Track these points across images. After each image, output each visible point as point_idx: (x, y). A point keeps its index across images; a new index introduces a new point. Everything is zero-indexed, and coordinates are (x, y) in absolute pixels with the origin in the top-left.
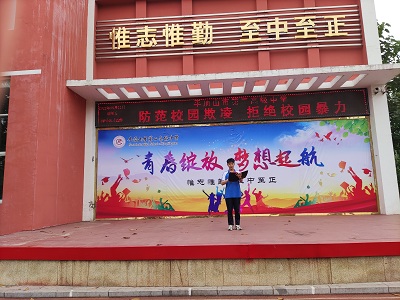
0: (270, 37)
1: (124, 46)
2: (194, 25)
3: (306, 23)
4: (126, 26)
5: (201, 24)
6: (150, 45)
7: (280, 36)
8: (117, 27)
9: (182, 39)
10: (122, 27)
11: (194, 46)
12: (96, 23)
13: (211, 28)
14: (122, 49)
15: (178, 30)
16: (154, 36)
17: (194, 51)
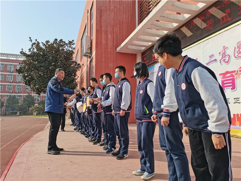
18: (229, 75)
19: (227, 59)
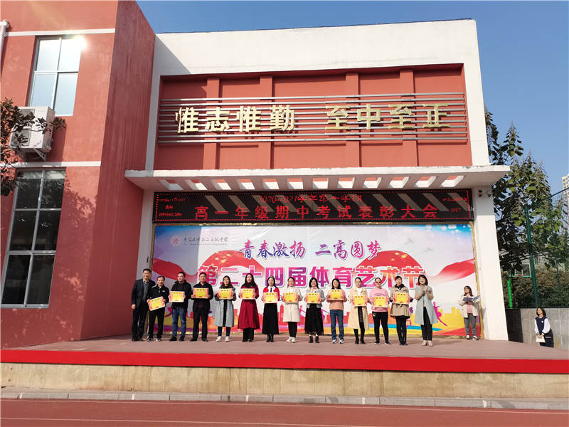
0: (360, 125)
1: (192, 129)
2: (274, 108)
3: (402, 111)
4: (195, 107)
5: (281, 108)
6: (221, 129)
7: (372, 125)
8: (184, 107)
9: (258, 123)
10: (190, 107)
11: (272, 132)
12: (161, 102)
13: (293, 113)
14: (189, 133)
15: (255, 113)
16: (226, 118)
17: (272, 137)
18: (345, 271)
19: (343, 255)
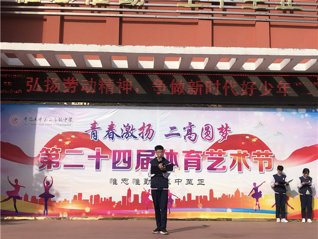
0: (213, 3)
7: (225, 4)
11: (121, 6)
14: (29, 4)
17: (121, 12)
18: (195, 154)
19: (193, 137)
